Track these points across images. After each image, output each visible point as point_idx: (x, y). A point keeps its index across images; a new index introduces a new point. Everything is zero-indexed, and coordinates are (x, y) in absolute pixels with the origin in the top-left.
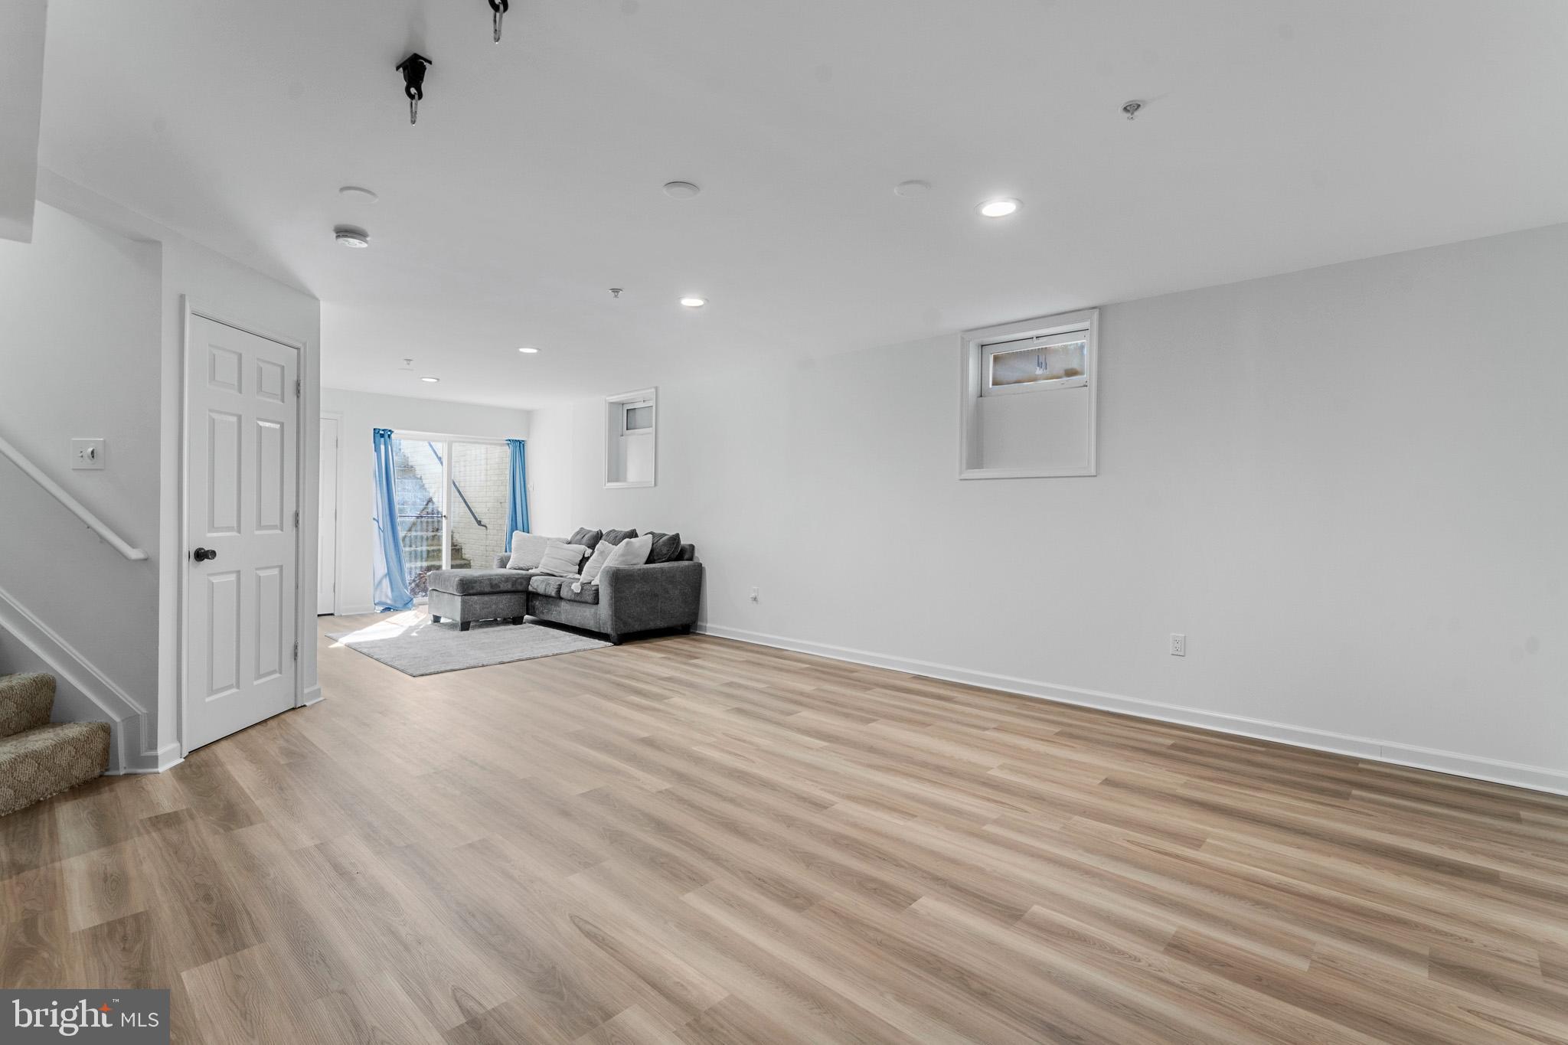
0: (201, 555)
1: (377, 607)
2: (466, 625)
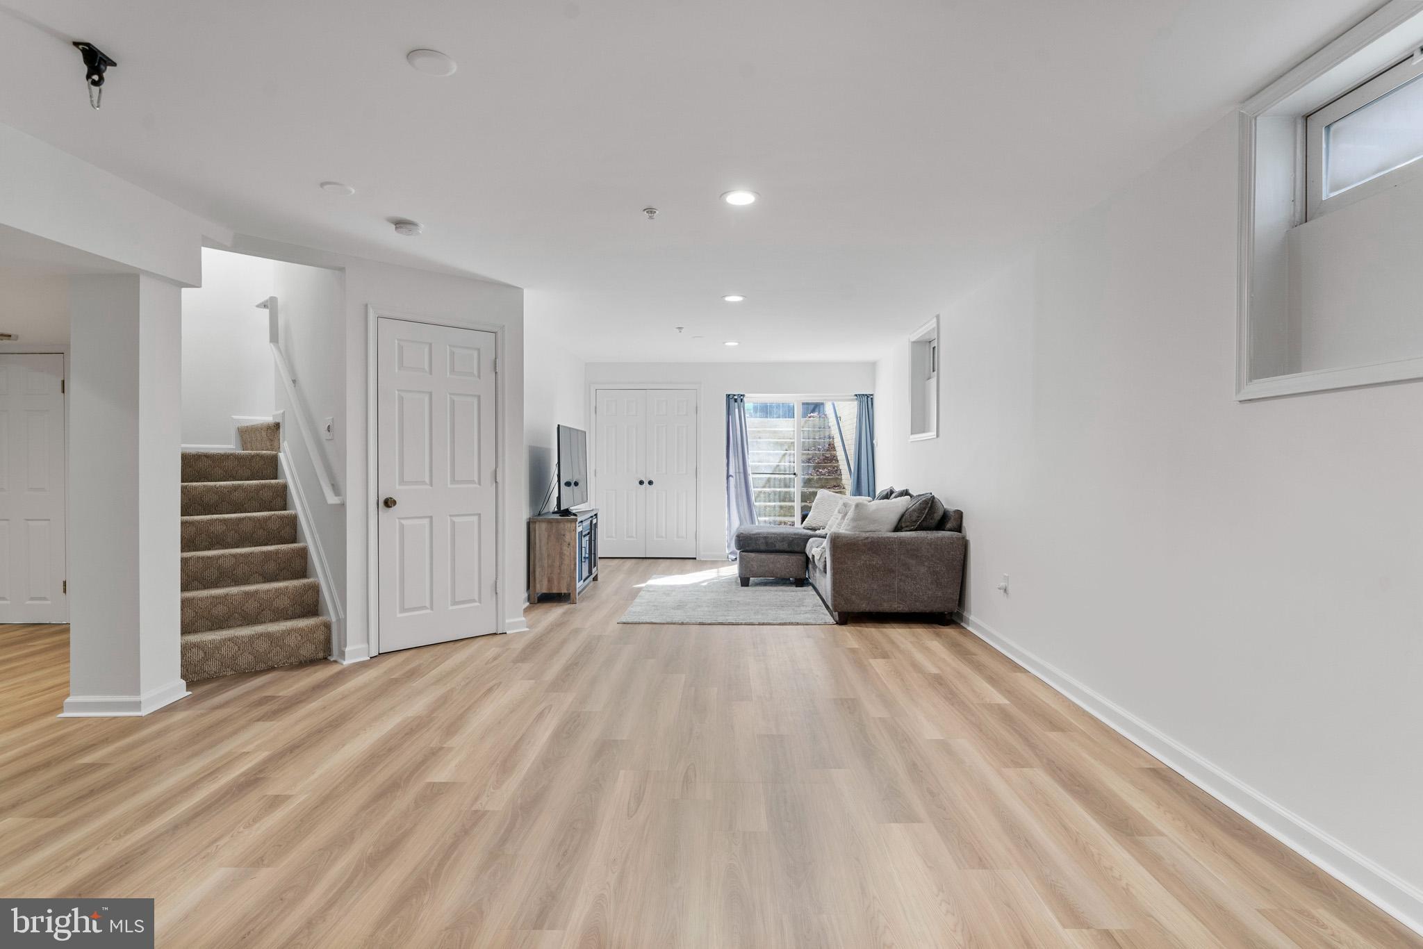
0: (389, 503)
1: (730, 556)
2: (745, 582)
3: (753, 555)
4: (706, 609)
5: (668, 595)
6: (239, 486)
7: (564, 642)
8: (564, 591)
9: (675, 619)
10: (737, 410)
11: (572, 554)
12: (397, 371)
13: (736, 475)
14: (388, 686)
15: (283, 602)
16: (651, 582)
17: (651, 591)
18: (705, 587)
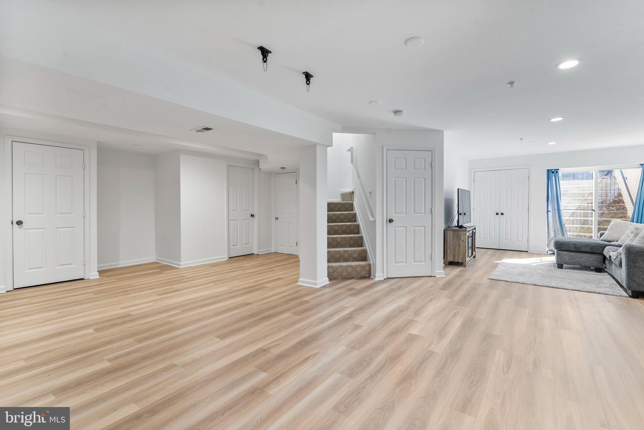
0: (391, 221)
1: (549, 252)
2: (560, 266)
3: (566, 253)
4: (537, 278)
5: (514, 268)
6: (342, 214)
7: (462, 284)
8: (460, 261)
9: (519, 281)
10: (554, 178)
11: (464, 245)
12: (393, 170)
13: (553, 211)
14: (391, 291)
15: (356, 255)
16: (504, 261)
17: (504, 266)
18: (535, 266)
